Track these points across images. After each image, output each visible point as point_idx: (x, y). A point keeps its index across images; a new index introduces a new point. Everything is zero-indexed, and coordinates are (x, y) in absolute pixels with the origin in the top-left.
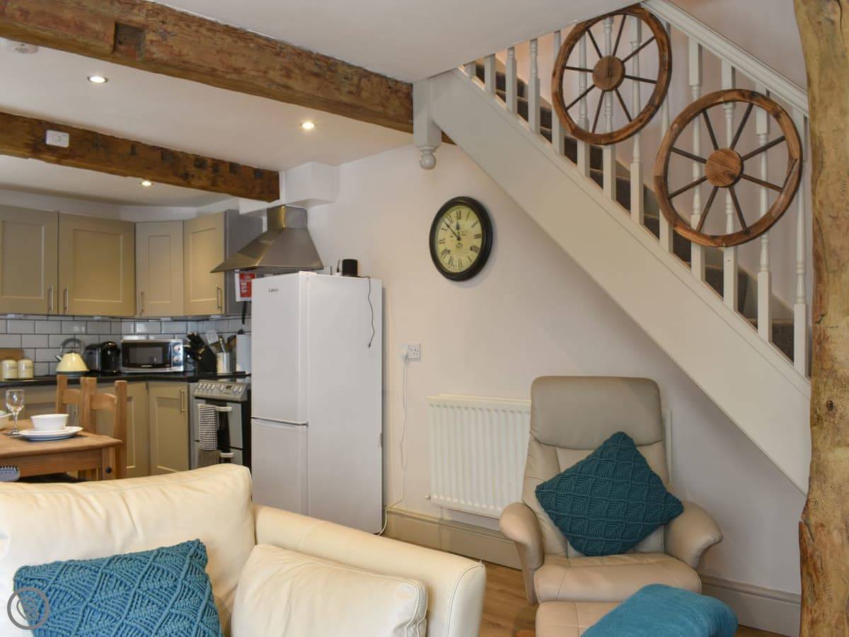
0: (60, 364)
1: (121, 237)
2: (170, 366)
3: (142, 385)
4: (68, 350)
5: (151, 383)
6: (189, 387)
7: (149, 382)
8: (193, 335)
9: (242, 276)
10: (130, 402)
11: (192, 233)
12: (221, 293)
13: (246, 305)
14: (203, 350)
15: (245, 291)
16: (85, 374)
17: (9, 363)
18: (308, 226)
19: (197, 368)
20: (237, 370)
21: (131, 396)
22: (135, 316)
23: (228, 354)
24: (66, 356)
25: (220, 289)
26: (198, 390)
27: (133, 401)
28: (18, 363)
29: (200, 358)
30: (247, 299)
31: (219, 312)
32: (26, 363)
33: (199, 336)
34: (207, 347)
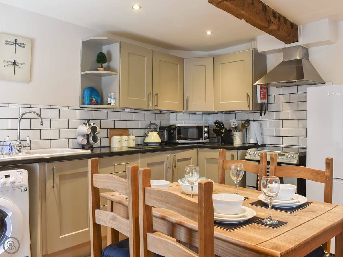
0: (147, 138)
1: (178, 65)
2: (203, 140)
3: (195, 150)
4: (151, 130)
6: (238, 152)
7: (198, 149)
8: (219, 121)
9: (261, 88)
10: (190, 161)
11: (221, 64)
12: (249, 97)
13: (264, 105)
14: (224, 130)
15: (262, 97)
16: (160, 144)
17: (125, 137)
18: (309, 58)
19: (221, 140)
20: (251, 142)
21: (191, 157)
22: (183, 111)
23: (240, 133)
24: (151, 133)
25: (248, 95)
26: (249, 156)
27: (191, 160)
28: (129, 137)
29: (223, 135)
30: (265, 101)
31: (248, 109)
32: (132, 137)
33: (222, 123)
34: (226, 129)
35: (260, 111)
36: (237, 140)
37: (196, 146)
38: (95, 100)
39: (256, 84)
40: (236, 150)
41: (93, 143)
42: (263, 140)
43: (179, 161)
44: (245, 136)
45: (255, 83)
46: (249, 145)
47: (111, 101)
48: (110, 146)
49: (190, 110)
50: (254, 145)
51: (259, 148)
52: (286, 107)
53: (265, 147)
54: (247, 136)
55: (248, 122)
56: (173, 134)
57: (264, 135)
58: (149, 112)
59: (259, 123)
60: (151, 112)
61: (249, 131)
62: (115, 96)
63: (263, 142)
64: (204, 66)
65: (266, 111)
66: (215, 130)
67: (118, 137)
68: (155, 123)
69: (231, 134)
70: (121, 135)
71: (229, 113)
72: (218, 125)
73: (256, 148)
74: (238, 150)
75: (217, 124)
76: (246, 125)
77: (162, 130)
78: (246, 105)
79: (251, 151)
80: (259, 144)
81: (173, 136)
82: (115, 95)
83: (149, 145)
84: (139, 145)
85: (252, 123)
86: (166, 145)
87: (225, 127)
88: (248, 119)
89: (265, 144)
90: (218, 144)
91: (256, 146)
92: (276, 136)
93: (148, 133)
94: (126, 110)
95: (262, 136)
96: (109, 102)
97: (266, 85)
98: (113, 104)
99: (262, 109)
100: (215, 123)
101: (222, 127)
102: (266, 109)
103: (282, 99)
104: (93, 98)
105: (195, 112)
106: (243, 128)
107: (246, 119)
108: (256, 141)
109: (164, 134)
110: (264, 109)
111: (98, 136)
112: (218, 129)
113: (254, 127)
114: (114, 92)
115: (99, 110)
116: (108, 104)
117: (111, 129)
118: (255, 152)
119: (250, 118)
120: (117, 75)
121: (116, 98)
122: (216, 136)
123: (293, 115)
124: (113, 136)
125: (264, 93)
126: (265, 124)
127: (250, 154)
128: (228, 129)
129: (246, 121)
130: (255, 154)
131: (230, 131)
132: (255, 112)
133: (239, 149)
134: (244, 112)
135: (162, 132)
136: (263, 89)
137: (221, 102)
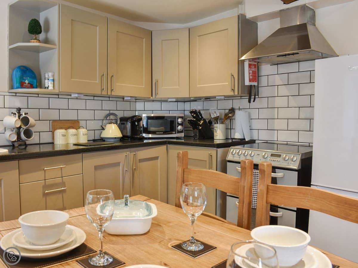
0: (104, 132)
1: (144, 39)
2: (176, 133)
3: (164, 147)
4: (109, 121)
5: (170, 146)
6: (217, 151)
7: (168, 145)
8: (196, 111)
9: (250, 65)
10: (157, 160)
11: (198, 36)
12: (234, 78)
13: (254, 88)
14: (202, 122)
15: (251, 77)
16: (120, 139)
17: (72, 131)
18: (316, 24)
19: (198, 134)
20: (236, 137)
21: (158, 156)
22: (151, 98)
23: (223, 125)
24: (108, 125)
25: (233, 76)
26: (232, 156)
27: (159, 159)
28: (78, 131)
29: (200, 128)
30: (255, 84)
31: (232, 94)
32: (82, 131)
33: (200, 112)
34: (204, 120)
35: (248, 97)
36: (219, 135)
37: (166, 141)
38: (28, 83)
39: (243, 58)
40: (215, 148)
41: (25, 140)
42: (251, 134)
43: (141, 161)
44: (229, 129)
45: (241, 57)
46: (233, 140)
47: (49, 84)
48: (53, 142)
49: (160, 95)
50: (240, 140)
51: (245, 145)
52: (283, 90)
53: (254, 144)
54: (231, 129)
55: (232, 111)
56: (138, 127)
57: (253, 128)
58: (108, 99)
59: (246, 112)
60: (111, 99)
61: (234, 122)
62: (54, 78)
63: (251, 136)
64: (177, 39)
65: (257, 97)
66: (190, 122)
67: (63, 131)
68: (114, 113)
69: (211, 127)
70: (66, 129)
71: (209, 100)
72: (195, 115)
73: (243, 146)
74: (217, 148)
75: (193, 114)
76: (230, 115)
77: (123, 122)
78: (230, 89)
79: (234, 149)
80: (247, 140)
81: (138, 129)
82: (53, 76)
83: (106, 140)
84: (94, 140)
85: (237, 112)
87: (204, 118)
88: (232, 108)
89: (255, 139)
90: (195, 139)
91: (242, 142)
92: (268, 129)
93: (105, 126)
94: (73, 96)
95: (250, 129)
96: (46, 86)
97: (257, 60)
98: (51, 88)
99: (251, 95)
100: (191, 112)
101: (200, 117)
102: (256, 94)
103: (278, 80)
104: (25, 80)
105: (167, 99)
106: (227, 119)
107: (230, 107)
108: (243, 136)
109: (126, 126)
110: (253, 94)
111: (33, 129)
112: (195, 120)
113: (240, 117)
114: (52, 72)
115: (37, 95)
116: (45, 88)
117: (54, 121)
118: (239, 151)
119: (236, 106)
120: (55, 48)
121: (55, 80)
122: (192, 129)
123: (293, 102)
124: (57, 129)
125: (254, 73)
126: (254, 114)
127: (233, 153)
128: (207, 121)
129: (230, 110)
130: (240, 154)
131: (210, 122)
132: (242, 98)
133: (219, 146)
134: (227, 98)
135: (124, 124)
136: (253, 67)
137: (198, 86)
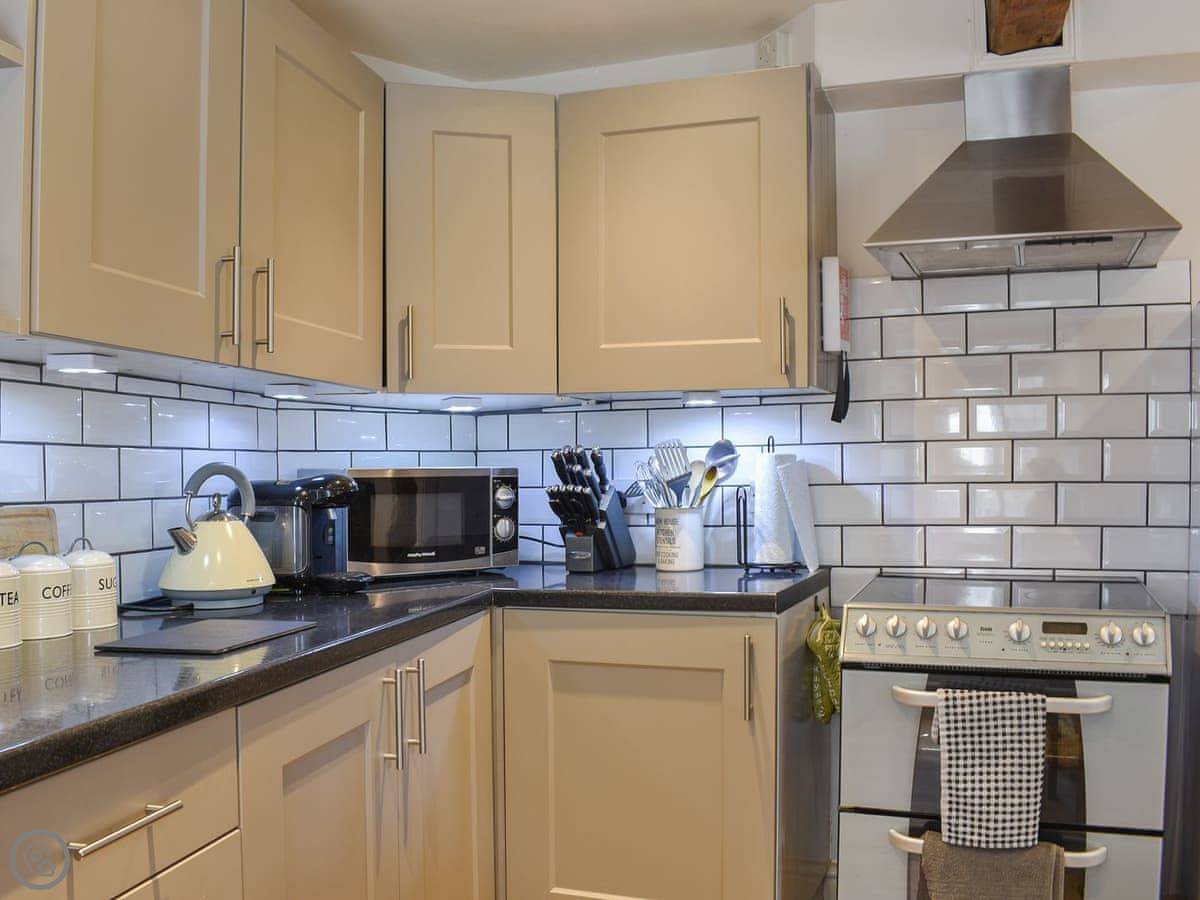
0: (181, 560)
1: (362, 116)
2: (486, 554)
7: (498, 611)
9: (840, 274)
11: (605, 134)
12: (790, 319)
14: (607, 499)
17: (40, 567)
22: (381, 391)
25: (787, 310)
26: (863, 641)
27: (473, 679)
29: (603, 526)
33: (599, 458)
35: (833, 398)
40: (767, 614)
57: (825, 518)
68: (227, 463)
74: (777, 612)
80: (811, 569)
86: (295, 595)
88: (720, 442)
89: (828, 563)
93: (191, 529)
95: (816, 526)
108: (791, 553)
109: (284, 529)
127: (869, 631)
130: (899, 632)
132: (765, 401)
135: (272, 516)
136: (845, 280)
137: (603, 346)
